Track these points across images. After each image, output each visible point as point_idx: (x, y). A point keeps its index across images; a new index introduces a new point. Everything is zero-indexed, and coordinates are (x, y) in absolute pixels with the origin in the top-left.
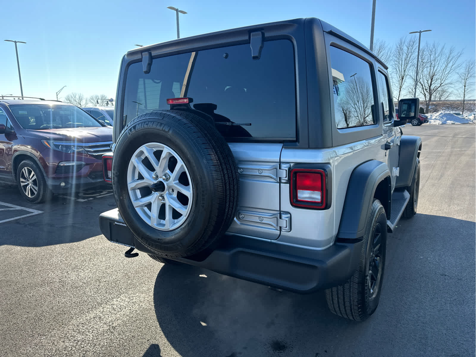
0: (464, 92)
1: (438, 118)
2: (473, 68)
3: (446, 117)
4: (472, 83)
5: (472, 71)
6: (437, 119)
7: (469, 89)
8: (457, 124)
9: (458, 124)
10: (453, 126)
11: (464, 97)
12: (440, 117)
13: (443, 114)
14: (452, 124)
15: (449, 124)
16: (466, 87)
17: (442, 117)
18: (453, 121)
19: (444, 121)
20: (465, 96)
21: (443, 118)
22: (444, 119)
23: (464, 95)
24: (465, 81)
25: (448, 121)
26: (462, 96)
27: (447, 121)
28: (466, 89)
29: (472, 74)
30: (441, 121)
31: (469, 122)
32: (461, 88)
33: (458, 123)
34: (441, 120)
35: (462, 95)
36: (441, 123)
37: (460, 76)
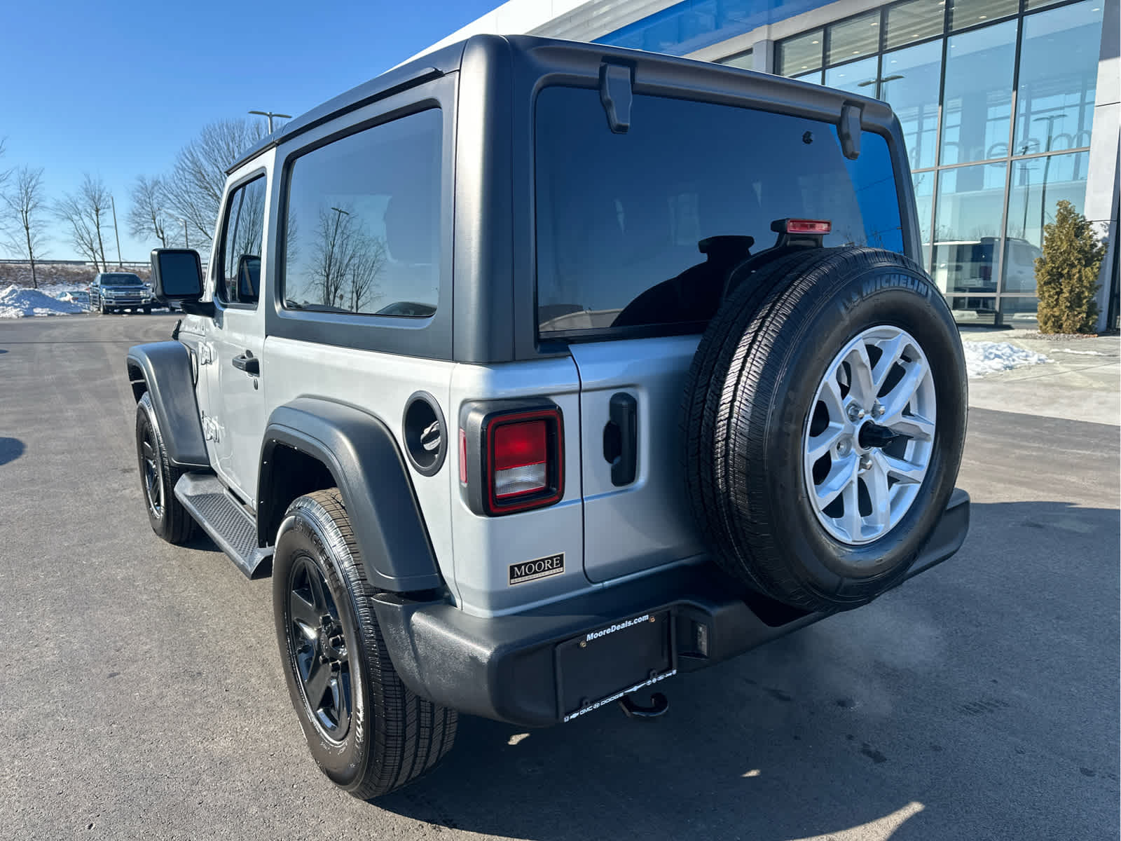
0: (27, 241)
1: (10, 303)
2: (36, 187)
3: (29, 300)
4: (42, 223)
5: (37, 194)
6: (8, 306)
7: (39, 237)
8: (58, 316)
9: (63, 316)
10: (52, 320)
11: (31, 253)
12: (12, 299)
13: (19, 292)
14: (49, 315)
15: (40, 315)
16: (30, 231)
17: (18, 300)
18: (48, 309)
19: (26, 309)
20: (32, 251)
21: (21, 303)
22: (24, 305)
23: (30, 249)
24: (24, 215)
25: (35, 308)
26: (25, 251)
27: (33, 308)
28: (30, 236)
29: (36, 200)
30: (19, 309)
31: (84, 310)
32: (19, 231)
33: (62, 313)
34: (19, 307)
35: (25, 248)
36: (21, 314)
37: (9, 202)
